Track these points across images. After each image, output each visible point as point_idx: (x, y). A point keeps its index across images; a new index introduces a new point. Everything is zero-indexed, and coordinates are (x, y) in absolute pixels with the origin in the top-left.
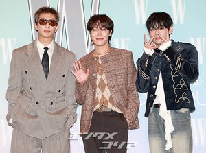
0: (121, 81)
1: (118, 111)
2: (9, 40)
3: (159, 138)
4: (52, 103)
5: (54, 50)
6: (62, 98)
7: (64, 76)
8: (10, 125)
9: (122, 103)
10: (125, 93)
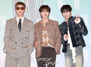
0: (53, 34)
1: (52, 47)
2: (4, 16)
3: (70, 58)
4: (22, 43)
5: (24, 20)
6: (27, 41)
7: (28, 31)
8: (5, 52)
9: (54, 43)
10: (55, 39)
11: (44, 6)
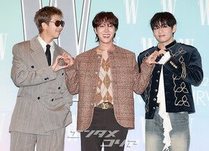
4: (53, 100)
11: (104, 13)
